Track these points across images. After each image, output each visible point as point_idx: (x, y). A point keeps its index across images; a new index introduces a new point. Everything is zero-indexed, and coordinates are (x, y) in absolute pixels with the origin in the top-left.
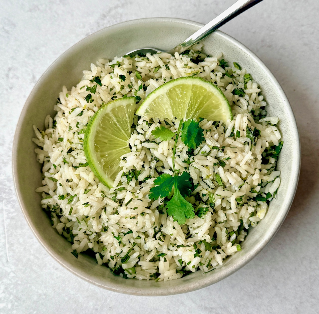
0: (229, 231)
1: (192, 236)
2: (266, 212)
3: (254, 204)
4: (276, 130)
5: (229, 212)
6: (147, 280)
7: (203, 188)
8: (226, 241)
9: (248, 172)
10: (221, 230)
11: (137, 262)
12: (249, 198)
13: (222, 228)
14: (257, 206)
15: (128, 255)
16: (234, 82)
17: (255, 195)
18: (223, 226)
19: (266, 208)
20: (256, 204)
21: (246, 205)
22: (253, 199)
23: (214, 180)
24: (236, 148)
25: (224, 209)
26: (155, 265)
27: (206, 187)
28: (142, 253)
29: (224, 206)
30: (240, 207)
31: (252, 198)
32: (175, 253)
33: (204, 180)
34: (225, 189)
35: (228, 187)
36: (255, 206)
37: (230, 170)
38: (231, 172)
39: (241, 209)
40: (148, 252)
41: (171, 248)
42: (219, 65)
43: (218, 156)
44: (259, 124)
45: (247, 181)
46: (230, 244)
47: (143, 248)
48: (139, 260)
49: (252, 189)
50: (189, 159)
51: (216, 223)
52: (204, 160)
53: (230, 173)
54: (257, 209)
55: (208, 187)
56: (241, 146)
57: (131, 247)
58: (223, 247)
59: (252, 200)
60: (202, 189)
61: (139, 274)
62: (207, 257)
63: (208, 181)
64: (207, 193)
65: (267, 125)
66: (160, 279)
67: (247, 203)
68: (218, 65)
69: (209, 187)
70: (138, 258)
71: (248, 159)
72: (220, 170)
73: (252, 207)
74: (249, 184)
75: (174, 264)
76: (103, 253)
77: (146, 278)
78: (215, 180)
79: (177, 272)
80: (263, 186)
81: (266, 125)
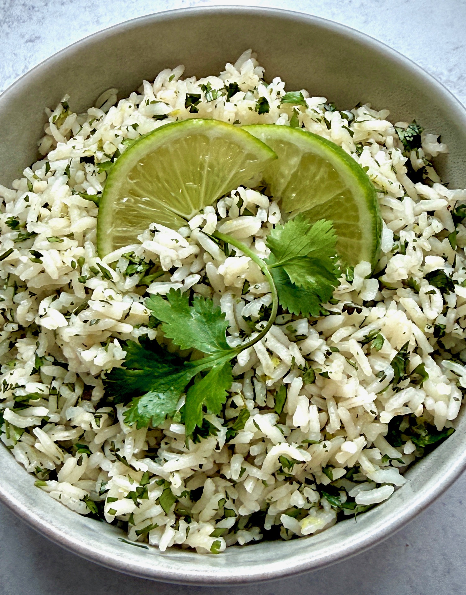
0: (229, 505)
1: (156, 459)
2: (321, 528)
3: (314, 496)
4: (458, 400)
5: (254, 472)
6: (26, 469)
7: (242, 392)
8: (208, 519)
9: (342, 427)
10: (216, 492)
11: (35, 427)
12: (311, 478)
13: (220, 489)
14: (317, 505)
15: (27, 400)
16: (455, 263)
17: (326, 481)
18: (225, 487)
19: (328, 524)
20: (317, 501)
21: (295, 485)
22: (317, 486)
23: (273, 395)
24: (357, 369)
25: (249, 458)
26: (59, 457)
27: (249, 394)
28: (54, 418)
29: (252, 453)
30: (281, 478)
31: (318, 483)
32: (106, 465)
33: (254, 379)
34: (280, 426)
35: (289, 427)
36: (313, 502)
37: (315, 398)
38: (313, 405)
39: (282, 485)
40: (69, 425)
41: (107, 449)
42: (451, 212)
43: (312, 357)
44: (437, 364)
45: (327, 443)
46: (210, 529)
47: (65, 412)
48: (40, 424)
49: (329, 467)
50: (258, 322)
51: (218, 472)
52: (282, 343)
53: (310, 403)
54: (311, 510)
55: (252, 397)
56: (368, 372)
57: (46, 392)
58: (194, 525)
59: (313, 486)
60: (239, 391)
61: (22, 448)
62: (150, 517)
63: (259, 387)
64: (240, 406)
65: (450, 380)
66: (46, 485)
67: (301, 484)
68: (450, 209)
69: (254, 399)
70: (41, 419)
71: (361, 404)
72: (297, 383)
73: (303, 497)
74: (327, 451)
75: (90, 483)
76: (6, 368)
77: (26, 466)
78: (275, 394)
79: (85, 499)
80: (354, 479)
81: (450, 378)
